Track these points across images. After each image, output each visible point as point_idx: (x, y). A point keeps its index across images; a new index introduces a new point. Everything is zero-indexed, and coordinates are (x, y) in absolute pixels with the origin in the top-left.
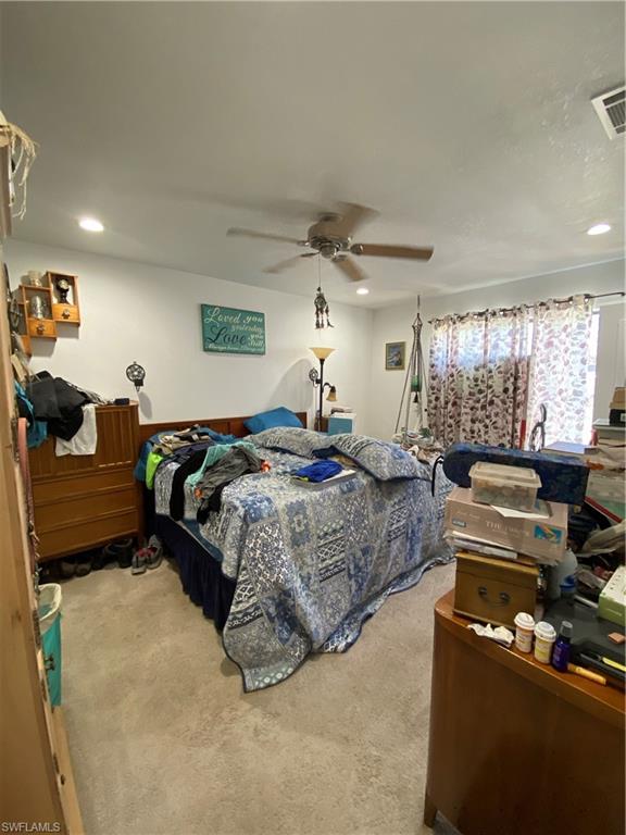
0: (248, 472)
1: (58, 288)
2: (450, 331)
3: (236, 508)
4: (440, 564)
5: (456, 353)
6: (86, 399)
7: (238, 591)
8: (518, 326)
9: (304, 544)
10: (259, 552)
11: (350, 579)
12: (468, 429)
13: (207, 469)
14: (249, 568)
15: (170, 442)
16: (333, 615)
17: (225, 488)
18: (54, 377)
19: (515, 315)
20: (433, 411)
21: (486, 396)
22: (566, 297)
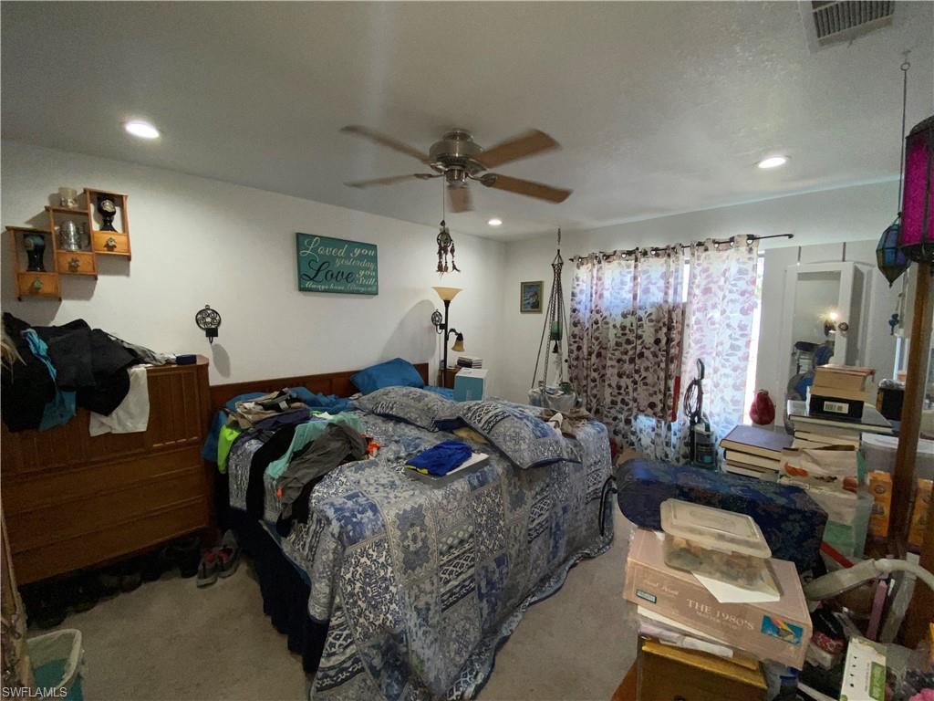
0: (350, 458)
1: (100, 210)
2: (595, 270)
3: (329, 522)
4: (588, 557)
5: (601, 296)
6: (136, 357)
7: (330, 639)
8: (672, 269)
9: (421, 566)
10: (358, 585)
11: (481, 600)
12: (614, 385)
13: (296, 455)
14: (345, 607)
15: (249, 412)
16: (458, 652)
17: (316, 487)
18: (92, 329)
19: (669, 255)
20: (575, 363)
21: (635, 348)
22: (726, 237)
